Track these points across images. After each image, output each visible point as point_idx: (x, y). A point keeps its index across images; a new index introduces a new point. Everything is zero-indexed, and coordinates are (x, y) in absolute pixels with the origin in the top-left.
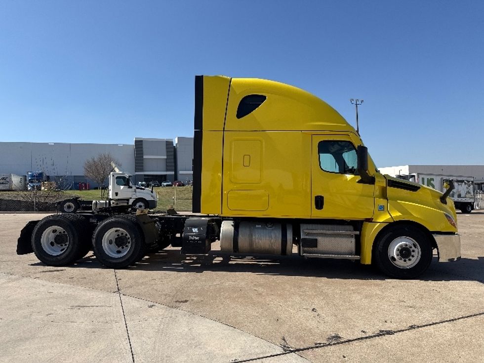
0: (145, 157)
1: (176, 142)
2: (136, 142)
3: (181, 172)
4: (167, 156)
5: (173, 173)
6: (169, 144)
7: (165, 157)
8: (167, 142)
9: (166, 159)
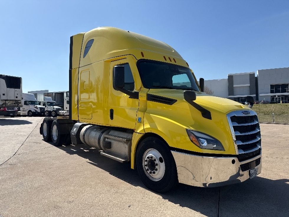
0: (234, 86)
1: (257, 73)
2: (229, 76)
3: (260, 95)
4: (250, 84)
5: (255, 95)
6: (252, 76)
7: (249, 85)
8: (250, 74)
9: (250, 86)
